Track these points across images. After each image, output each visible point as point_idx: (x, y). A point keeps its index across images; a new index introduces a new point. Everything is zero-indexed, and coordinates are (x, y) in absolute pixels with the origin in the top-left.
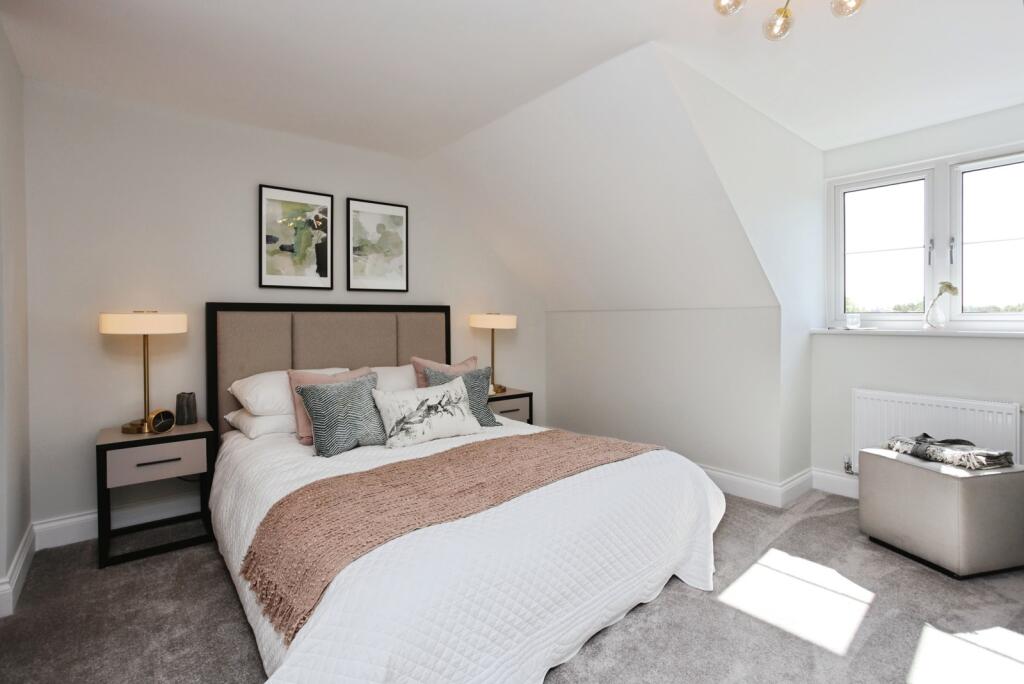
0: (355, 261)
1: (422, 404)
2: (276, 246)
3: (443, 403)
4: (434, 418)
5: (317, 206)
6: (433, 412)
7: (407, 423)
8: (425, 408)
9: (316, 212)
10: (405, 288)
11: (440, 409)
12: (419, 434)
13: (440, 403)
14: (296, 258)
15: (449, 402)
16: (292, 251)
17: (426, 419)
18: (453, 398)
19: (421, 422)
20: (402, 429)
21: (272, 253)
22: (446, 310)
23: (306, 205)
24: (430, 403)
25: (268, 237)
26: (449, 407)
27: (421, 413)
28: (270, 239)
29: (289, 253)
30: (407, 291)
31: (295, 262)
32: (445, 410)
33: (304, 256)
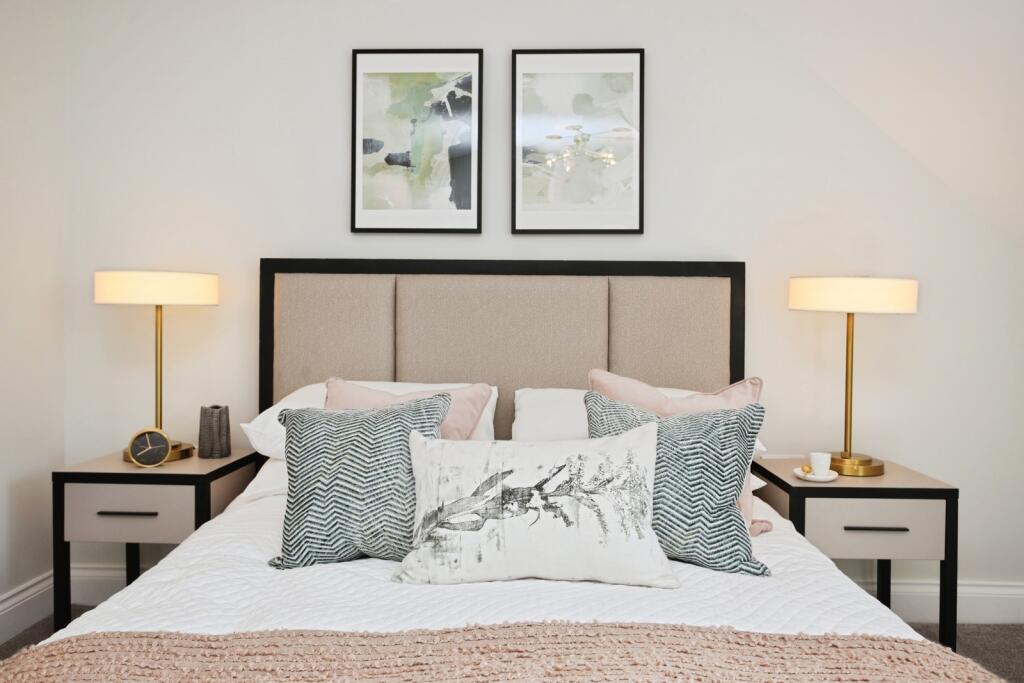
0: (527, 174)
1: (491, 482)
2: (380, 156)
3: (549, 488)
4: (515, 523)
5: (453, 74)
6: (514, 507)
7: (442, 525)
8: (495, 492)
9: (451, 87)
10: (636, 227)
11: (537, 500)
12: (468, 559)
13: (539, 487)
14: (414, 176)
15: (567, 487)
16: (407, 164)
17: (490, 523)
18: (586, 479)
19: (476, 527)
20: (430, 538)
21: (373, 170)
22: (735, 272)
23: (432, 75)
24: (511, 482)
25: (365, 142)
26: (562, 501)
27: (479, 505)
28: (370, 146)
29: (402, 168)
30: (640, 231)
31: (411, 183)
32: (548, 507)
33: (428, 171)
